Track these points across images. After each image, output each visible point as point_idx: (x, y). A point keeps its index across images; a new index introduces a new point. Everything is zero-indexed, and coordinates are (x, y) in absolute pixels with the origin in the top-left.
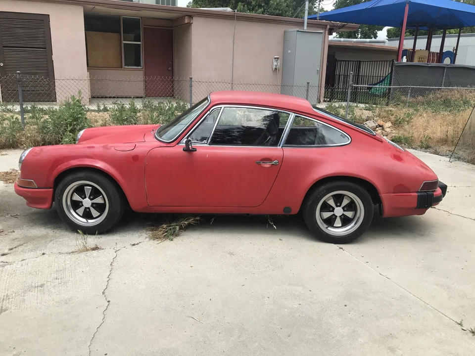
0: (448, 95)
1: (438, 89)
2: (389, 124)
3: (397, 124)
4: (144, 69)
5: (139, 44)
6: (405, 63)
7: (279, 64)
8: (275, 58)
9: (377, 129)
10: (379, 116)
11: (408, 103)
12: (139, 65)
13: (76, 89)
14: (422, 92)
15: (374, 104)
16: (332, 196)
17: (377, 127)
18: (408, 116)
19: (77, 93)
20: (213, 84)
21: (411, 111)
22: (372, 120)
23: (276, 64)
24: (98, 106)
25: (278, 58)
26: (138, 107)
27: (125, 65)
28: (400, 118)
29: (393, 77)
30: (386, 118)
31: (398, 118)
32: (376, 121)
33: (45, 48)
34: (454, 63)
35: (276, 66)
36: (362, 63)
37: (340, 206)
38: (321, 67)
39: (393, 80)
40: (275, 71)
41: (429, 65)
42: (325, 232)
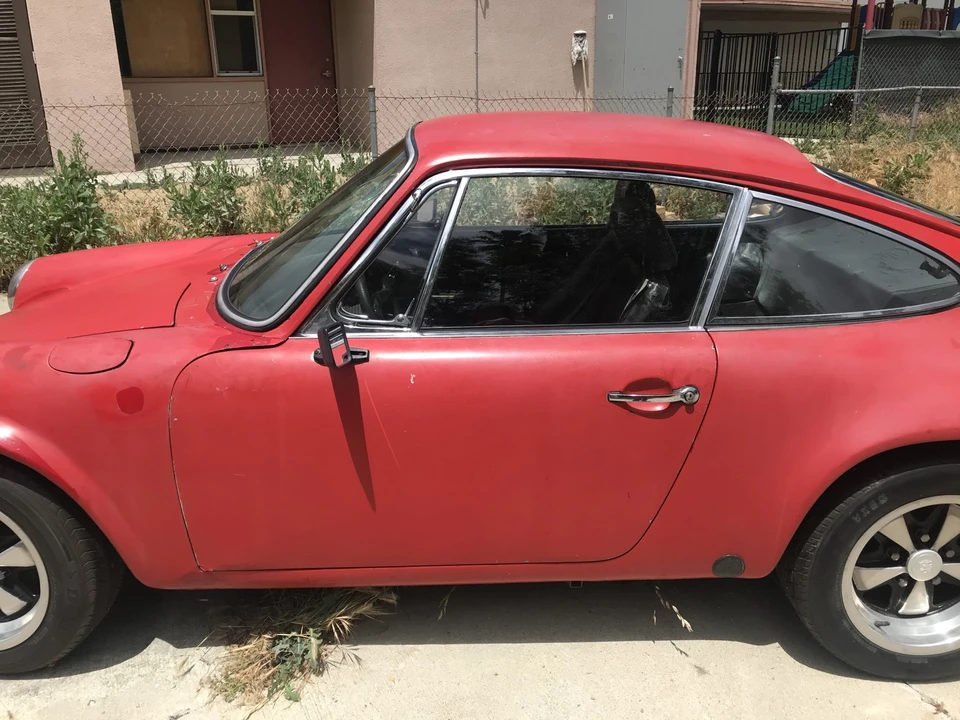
3: (892, 183)
4: (265, 78)
5: (251, 17)
6: (893, 32)
7: (586, 49)
8: (577, 35)
11: (912, 130)
12: (253, 67)
13: (66, 132)
14: (931, 101)
15: (815, 137)
18: (918, 161)
19: (69, 145)
20: (431, 103)
21: (922, 148)
23: (579, 48)
24: (149, 175)
25: (583, 35)
26: (248, 171)
27: (221, 69)
28: (898, 169)
31: (893, 168)
33: (14, 35)
35: (580, 54)
36: (781, 37)
37: (929, 545)
38: (686, 52)
39: (859, 74)
40: (578, 66)
41: (942, 37)
42: (875, 646)
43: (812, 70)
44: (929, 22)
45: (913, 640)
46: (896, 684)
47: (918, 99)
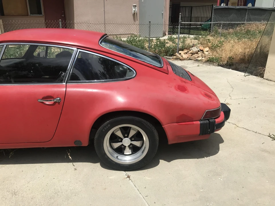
0: (249, 27)
1: (243, 24)
2: (207, 49)
3: (213, 48)
4: (44, 17)
6: (222, 6)
7: (136, 10)
8: (134, 6)
9: (199, 53)
10: (201, 43)
11: (220, 34)
12: (41, 14)
14: (232, 26)
15: (200, 35)
16: (119, 128)
17: (199, 51)
18: (221, 42)
20: (91, 25)
21: (223, 39)
22: (196, 47)
23: (134, 10)
25: (135, 6)
27: (31, 14)
28: (215, 44)
29: (213, 17)
30: (206, 45)
31: (214, 44)
32: (199, 47)
34: (254, 6)
35: (134, 11)
36: (193, 7)
37: (127, 137)
38: (164, 11)
39: (212, 18)
40: (134, 15)
41: (237, 8)
42: (115, 162)
43: (209, 16)
44: (240, 4)
45: (125, 160)
46: (122, 171)
47: (222, 25)
